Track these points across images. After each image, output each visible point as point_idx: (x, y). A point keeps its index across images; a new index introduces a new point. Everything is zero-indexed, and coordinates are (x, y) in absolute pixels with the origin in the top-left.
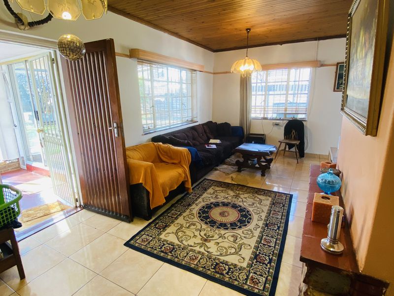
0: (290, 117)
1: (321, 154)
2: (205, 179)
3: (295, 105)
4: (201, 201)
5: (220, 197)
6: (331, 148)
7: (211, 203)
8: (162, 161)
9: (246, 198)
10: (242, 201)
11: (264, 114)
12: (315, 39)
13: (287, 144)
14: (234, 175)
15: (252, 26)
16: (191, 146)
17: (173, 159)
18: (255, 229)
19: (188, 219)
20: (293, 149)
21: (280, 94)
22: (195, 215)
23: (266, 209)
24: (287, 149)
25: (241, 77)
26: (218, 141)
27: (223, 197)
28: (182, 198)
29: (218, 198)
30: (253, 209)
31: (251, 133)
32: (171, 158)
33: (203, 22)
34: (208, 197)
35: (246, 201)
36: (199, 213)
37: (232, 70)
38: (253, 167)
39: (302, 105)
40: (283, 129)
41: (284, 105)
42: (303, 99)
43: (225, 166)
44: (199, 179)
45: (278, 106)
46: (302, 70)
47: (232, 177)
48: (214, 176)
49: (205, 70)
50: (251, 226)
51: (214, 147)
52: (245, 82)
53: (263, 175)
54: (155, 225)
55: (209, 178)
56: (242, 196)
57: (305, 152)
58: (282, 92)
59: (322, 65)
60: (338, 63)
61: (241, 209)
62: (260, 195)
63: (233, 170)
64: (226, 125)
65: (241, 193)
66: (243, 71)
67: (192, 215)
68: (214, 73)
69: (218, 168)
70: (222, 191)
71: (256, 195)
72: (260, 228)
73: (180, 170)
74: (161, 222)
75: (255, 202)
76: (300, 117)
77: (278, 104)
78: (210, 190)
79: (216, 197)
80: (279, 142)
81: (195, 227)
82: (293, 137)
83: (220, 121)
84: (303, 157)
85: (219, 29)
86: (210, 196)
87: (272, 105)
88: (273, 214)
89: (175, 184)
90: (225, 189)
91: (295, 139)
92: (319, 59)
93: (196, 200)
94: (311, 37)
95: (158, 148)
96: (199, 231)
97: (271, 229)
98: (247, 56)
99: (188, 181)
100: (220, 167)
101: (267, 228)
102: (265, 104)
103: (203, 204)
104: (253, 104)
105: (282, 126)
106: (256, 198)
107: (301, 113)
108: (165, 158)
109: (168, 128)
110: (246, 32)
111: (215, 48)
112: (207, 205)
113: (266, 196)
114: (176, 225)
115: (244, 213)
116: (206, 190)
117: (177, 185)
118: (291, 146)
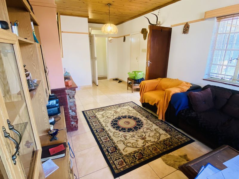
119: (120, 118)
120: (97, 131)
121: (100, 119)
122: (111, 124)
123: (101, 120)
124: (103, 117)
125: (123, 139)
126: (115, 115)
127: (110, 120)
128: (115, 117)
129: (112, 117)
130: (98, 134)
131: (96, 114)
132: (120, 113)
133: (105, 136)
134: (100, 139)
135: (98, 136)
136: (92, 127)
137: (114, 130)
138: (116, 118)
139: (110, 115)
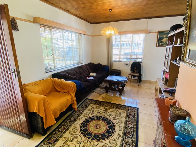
0: (133, 61)
1: (150, 80)
2: (87, 99)
3: (136, 54)
4: (83, 116)
5: (95, 112)
6: (157, 78)
7: (89, 118)
8: (57, 91)
9: (111, 112)
10: (109, 114)
11: (120, 59)
12: (146, 18)
13: (132, 75)
14: (104, 95)
15: (112, 8)
16: (77, 80)
17: (64, 89)
18: (118, 138)
19: (72, 133)
20: (136, 78)
21: (128, 48)
22: (78, 129)
23: (123, 120)
24: (132, 78)
25: (107, 38)
26: (95, 74)
27: (97, 112)
28: (71, 115)
29: (94, 113)
30: (115, 121)
31: (113, 69)
32: (63, 88)
33: (83, 3)
34: (87, 113)
35: (111, 114)
36: (81, 127)
37: (102, 33)
38: (114, 90)
39: (139, 54)
40: (130, 67)
41: (130, 54)
42: (140, 51)
43: (99, 89)
44: (83, 99)
45: (127, 55)
46: (139, 35)
47: (103, 97)
48: (92, 96)
49: (86, 34)
50: (115, 136)
51: (92, 78)
52: (109, 41)
53: (120, 95)
54: (48, 140)
55: (89, 98)
56: (109, 111)
57: (142, 79)
58: (129, 47)
59: (150, 33)
60: (158, 32)
61: (108, 122)
62: (120, 109)
63: (103, 91)
64: (99, 65)
65: (108, 108)
66: (108, 34)
67: (76, 128)
68: (92, 36)
69: (95, 90)
70: (97, 107)
71: (117, 109)
72: (121, 137)
73: (68, 97)
74: (53, 137)
75: (116, 115)
76: (138, 60)
77: (127, 53)
78: (89, 107)
79: (93, 113)
80: (128, 74)
81: (77, 140)
82: (135, 71)
83: (96, 62)
84: (141, 82)
85: (93, 8)
86: (89, 112)
87: (124, 54)
88: (128, 124)
89: (64, 108)
90: (98, 106)
91: (136, 73)
92: (148, 29)
93: (80, 116)
94: (144, 17)
95: (54, 82)
96: (79, 144)
97: (128, 137)
98: (110, 26)
99: (74, 103)
100: (96, 90)
101: (125, 136)
102: (120, 53)
103: (84, 119)
104: (114, 53)
105: (129, 65)
106: (117, 112)
107: (139, 58)
108: (59, 89)
109: (64, 67)
110: (109, 11)
111: (92, 21)
112: (87, 119)
113: (123, 110)
114: (63, 139)
115: (110, 125)
116: (86, 107)
117: (66, 107)
118: (134, 76)
120: (133, 137)
130: (133, 132)
133: (129, 127)
134: (135, 127)
135: (135, 130)
136: (135, 145)
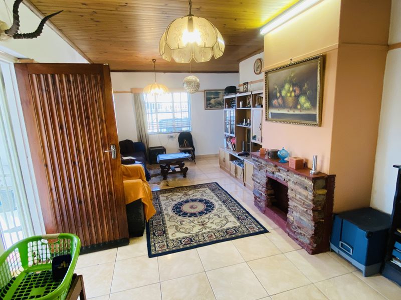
119: (200, 213)
121: (230, 214)
122: (214, 207)
123: (227, 213)
124: (225, 217)
125: (204, 194)
126: (205, 220)
127: (215, 211)
128: (207, 216)
129: (211, 216)
131: (239, 225)
132: (196, 222)
137: (212, 201)
138: (206, 213)
139: (214, 219)
